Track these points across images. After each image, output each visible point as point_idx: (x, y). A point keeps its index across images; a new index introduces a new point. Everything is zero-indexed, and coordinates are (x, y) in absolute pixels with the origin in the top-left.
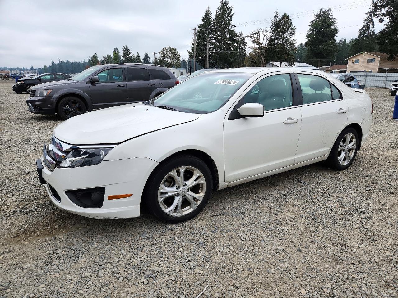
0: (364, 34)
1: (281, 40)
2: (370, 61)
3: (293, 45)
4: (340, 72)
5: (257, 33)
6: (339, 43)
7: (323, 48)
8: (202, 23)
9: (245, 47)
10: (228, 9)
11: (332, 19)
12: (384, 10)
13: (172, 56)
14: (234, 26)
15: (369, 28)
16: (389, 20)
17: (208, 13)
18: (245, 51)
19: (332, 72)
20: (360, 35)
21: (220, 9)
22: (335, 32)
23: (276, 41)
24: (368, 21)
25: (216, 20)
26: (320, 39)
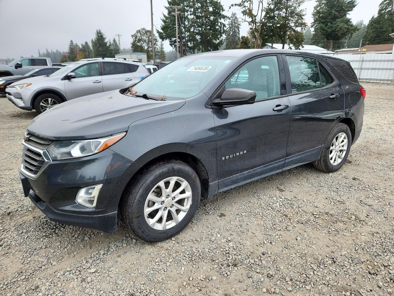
0: (386, 9)
1: (284, 10)
3: (302, 18)
7: (338, 26)
9: (239, 30)
13: (148, 41)
18: (239, 34)
22: (353, 4)
23: (277, 12)
26: (333, 14)
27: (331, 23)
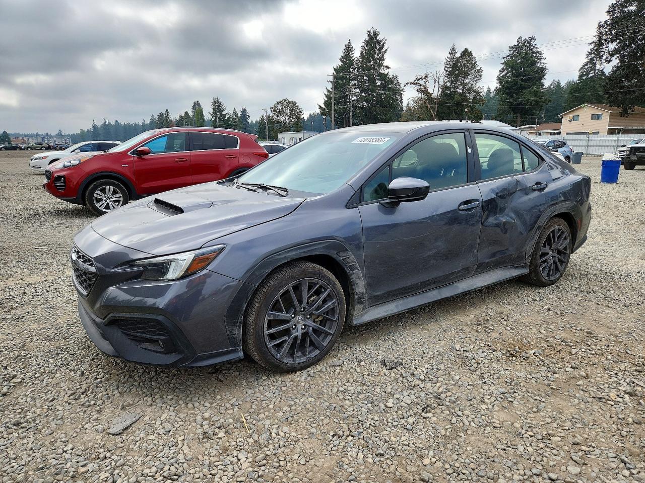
0: (587, 74)
1: (461, 87)
2: (596, 117)
3: (479, 94)
4: (551, 134)
5: (425, 78)
6: (549, 87)
7: (525, 98)
8: (340, 64)
9: (401, 98)
10: (378, 42)
11: (537, 52)
12: (612, 46)
13: (291, 114)
14: (389, 68)
15: (594, 65)
16: (619, 60)
17: (348, 50)
18: (402, 103)
19: (540, 134)
20: (581, 77)
21: (367, 43)
22: (542, 72)
23: (453, 90)
24: (593, 56)
25: (361, 60)
26: (519, 84)
27: (517, 94)
